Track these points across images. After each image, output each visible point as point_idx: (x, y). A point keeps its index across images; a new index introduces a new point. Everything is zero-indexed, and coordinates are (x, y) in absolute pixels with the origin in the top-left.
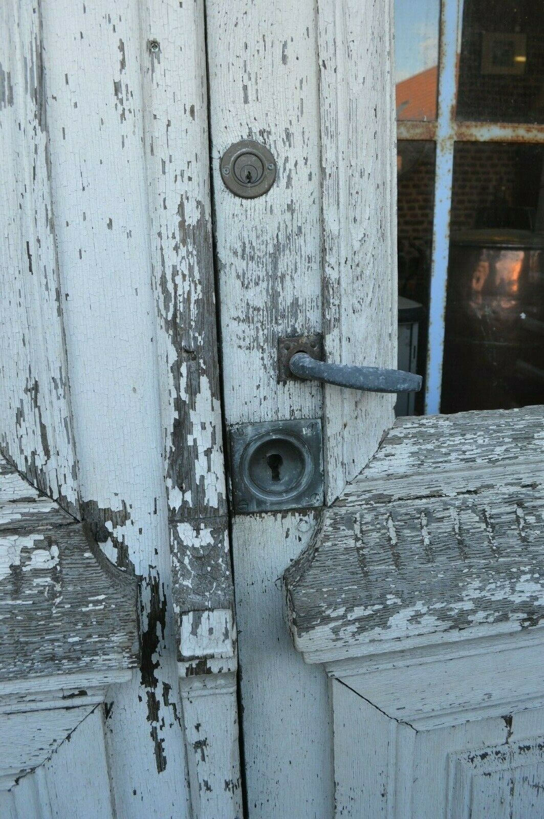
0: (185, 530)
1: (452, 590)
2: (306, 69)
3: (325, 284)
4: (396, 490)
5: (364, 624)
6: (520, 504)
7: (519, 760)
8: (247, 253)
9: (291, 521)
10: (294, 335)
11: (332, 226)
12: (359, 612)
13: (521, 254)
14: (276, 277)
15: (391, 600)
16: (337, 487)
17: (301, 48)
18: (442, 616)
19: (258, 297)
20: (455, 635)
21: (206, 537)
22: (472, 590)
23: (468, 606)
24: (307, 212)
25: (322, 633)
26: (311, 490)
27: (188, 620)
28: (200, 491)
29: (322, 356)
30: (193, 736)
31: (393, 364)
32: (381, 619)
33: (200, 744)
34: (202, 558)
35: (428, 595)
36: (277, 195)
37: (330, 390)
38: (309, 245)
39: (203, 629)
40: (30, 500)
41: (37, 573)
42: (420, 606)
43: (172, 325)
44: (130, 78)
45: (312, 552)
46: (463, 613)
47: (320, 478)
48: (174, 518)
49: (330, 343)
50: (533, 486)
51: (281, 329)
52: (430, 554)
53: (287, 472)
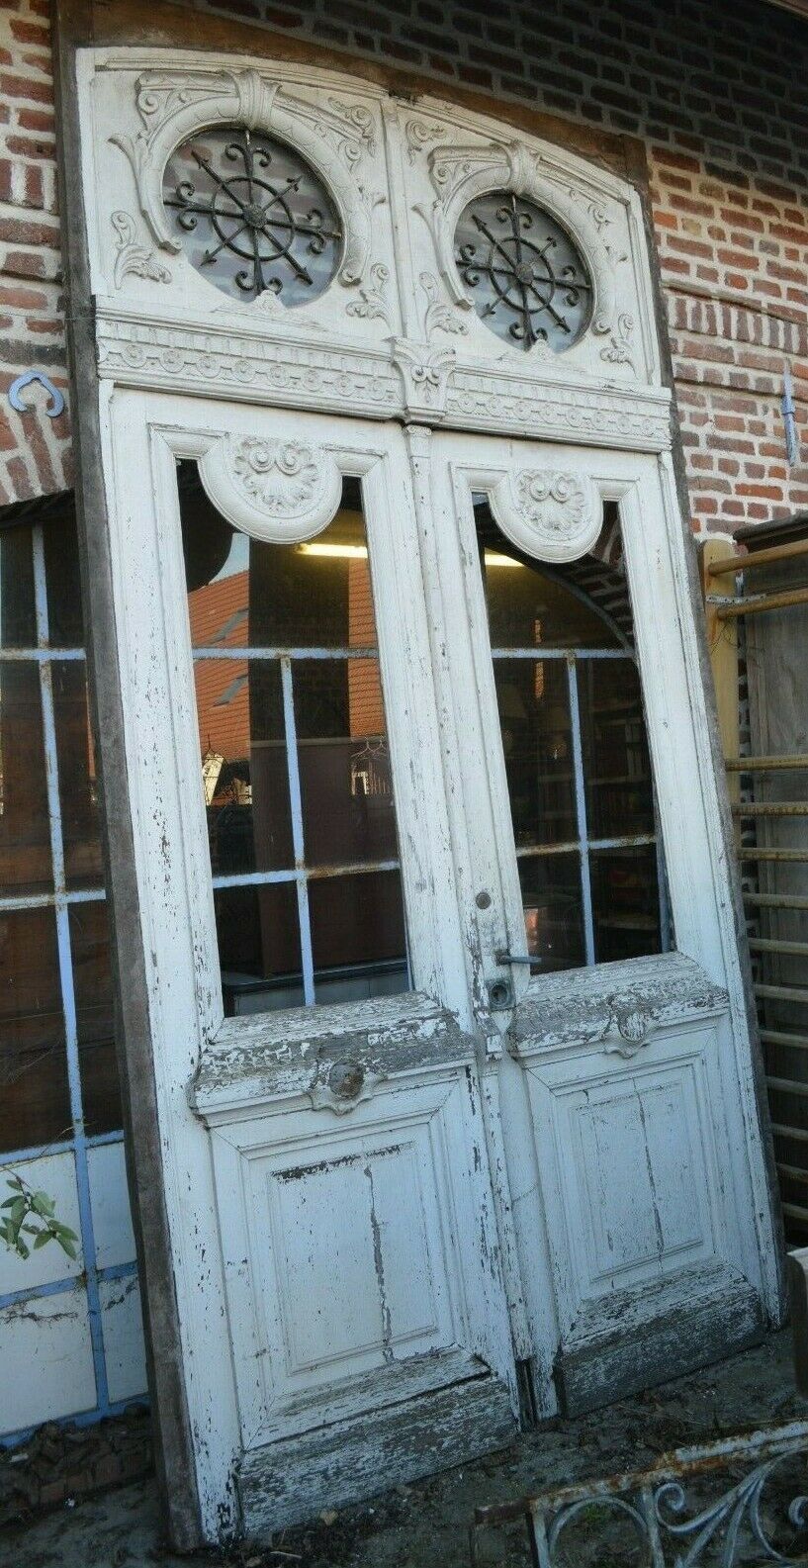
0: (480, 1014)
1: (560, 1028)
2: (495, 869)
3: (508, 933)
4: (536, 999)
5: (538, 1040)
6: (575, 1001)
7: (594, 1109)
8: (485, 926)
9: (506, 1013)
10: (500, 950)
11: (509, 915)
12: (535, 1036)
13: (537, 910)
14: (493, 932)
15: (543, 1031)
16: (519, 1000)
17: (494, 864)
18: (559, 1036)
19: (488, 939)
20: (564, 1046)
21: (487, 1016)
22: (566, 1027)
23: (566, 1033)
24: (500, 912)
25: (525, 1043)
26: (510, 1003)
27: (488, 1039)
28: (482, 1001)
29: (509, 954)
30: (486, 1094)
31: (527, 955)
32: (540, 1039)
33: (489, 1097)
34: (488, 1022)
35: (554, 1030)
36: (491, 907)
37: (513, 966)
38: (501, 922)
39: (493, 1041)
40: (435, 1008)
41: (442, 1030)
42: (552, 1034)
43: (471, 949)
44: (452, 879)
45: (515, 1022)
46: (565, 1036)
47: (512, 997)
48: (475, 1013)
49: (512, 951)
50: (578, 995)
51: (496, 948)
52: (551, 1018)
53: (500, 997)
